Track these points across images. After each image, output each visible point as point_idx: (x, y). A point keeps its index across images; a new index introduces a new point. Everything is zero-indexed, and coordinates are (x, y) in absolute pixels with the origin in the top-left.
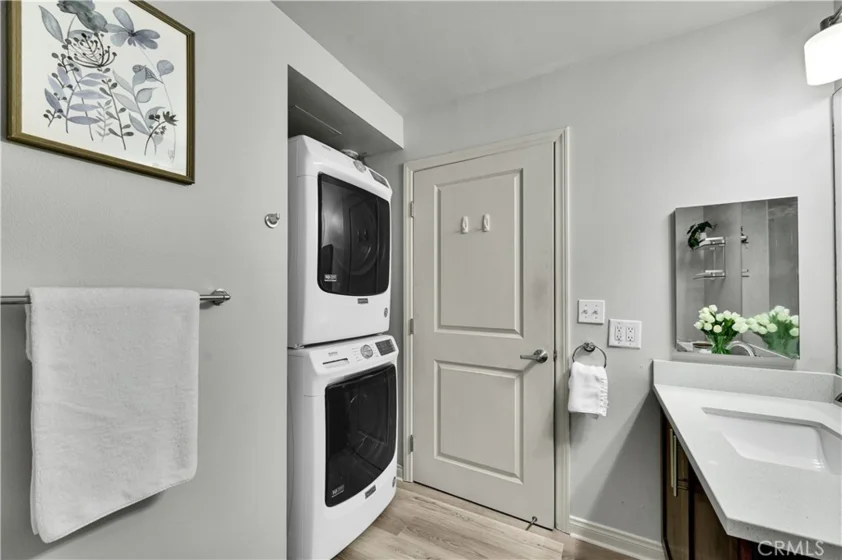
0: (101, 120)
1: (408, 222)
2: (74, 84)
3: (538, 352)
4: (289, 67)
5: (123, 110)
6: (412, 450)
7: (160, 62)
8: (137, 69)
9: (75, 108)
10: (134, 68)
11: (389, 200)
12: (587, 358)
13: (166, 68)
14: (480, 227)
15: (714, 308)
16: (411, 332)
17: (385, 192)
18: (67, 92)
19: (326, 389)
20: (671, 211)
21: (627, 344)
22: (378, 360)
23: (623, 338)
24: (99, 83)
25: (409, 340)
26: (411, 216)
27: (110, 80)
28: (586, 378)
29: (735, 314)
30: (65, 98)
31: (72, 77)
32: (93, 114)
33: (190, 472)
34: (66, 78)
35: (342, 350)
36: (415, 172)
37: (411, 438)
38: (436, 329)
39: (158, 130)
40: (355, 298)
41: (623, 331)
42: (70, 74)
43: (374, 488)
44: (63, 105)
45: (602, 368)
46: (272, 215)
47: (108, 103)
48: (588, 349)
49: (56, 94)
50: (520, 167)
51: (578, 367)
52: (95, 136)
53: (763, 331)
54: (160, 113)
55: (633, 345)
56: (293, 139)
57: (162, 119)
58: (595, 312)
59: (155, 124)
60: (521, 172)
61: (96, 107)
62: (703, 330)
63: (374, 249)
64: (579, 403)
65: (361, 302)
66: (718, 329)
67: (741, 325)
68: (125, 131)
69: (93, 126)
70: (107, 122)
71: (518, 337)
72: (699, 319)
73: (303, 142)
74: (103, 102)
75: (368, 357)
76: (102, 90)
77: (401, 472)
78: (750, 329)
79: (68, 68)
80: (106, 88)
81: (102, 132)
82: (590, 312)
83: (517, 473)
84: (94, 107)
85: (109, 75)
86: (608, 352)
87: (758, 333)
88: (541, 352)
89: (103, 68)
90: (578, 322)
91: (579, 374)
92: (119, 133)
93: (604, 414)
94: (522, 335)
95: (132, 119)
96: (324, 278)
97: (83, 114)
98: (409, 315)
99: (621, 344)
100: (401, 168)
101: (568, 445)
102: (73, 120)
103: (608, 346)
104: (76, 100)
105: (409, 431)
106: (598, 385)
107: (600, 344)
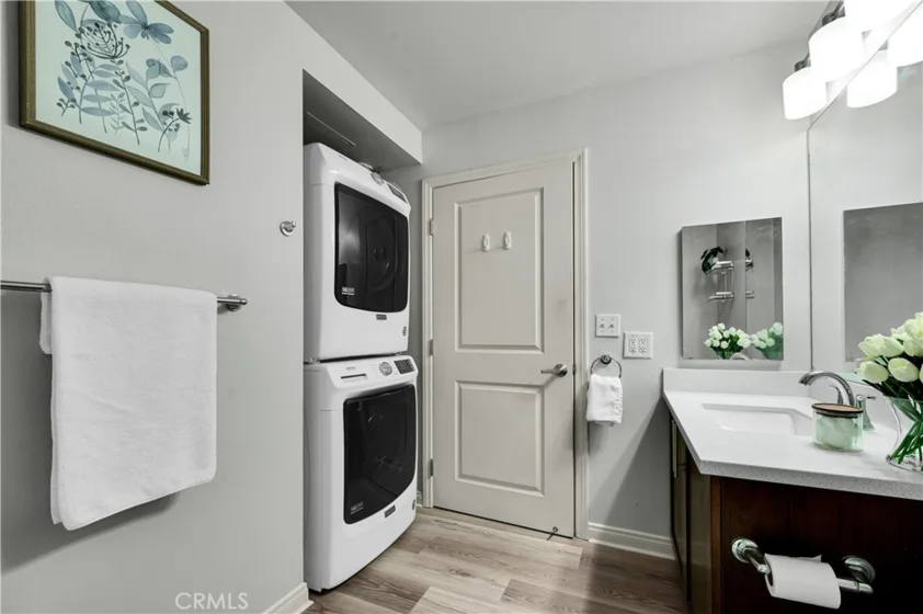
0: (114, 113)
1: (427, 241)
2: (87, 74)
3: (558, 366)
4: (304, 72)
5: (136, 104)
6: (432, 474)
7: (175, 57)
8: (151, 63)
9: (89, 98)
10: (148, 62)
11: (408, 217)
12: (604, 369)
13: (180, 64)
14: (501, 245)
15: (722, 326)
16: (431, 352)
17: (404, 208)
18: (80, 82)
19: (345, 404)
20: (678, 230)
21: (640, 355)
22: (397, 379)
23: (637, 350)
24: (112, 75)
25: (428, 361)
26: (430, 233)
27: (123, 73)
28: (603, 388)
29: (739, 331)
30: (78, 88)
31: (85, 68)
32: (106, 106)
33: (209, 474)
34: (79, 68)
35: (360, 366)
36: (434, 188)
37: (431, 463)
38: (457, 350)
39: (171, 127)
40: (373, 314)
41: (636, 343)
42: (83, 63)
43: (394, 508)
44: (77, 95)
45: (618, 378)
46: (288, 223)
47: (121, 96)
48: (605, 361)
49: (69, 83)
50: (540, 186)
51: (596, 379)
52: (109, 128)
53: (763, 345)
54: (174, 109)
55: (645, 355)
56: (307, 146)
57: (176, 116)
58: (612, 326)
59: (169, 121)
60: (542, 191)
61: (110, 99)
62: (712, 347)
63: (392, 264)
64: (596, 412)
65: (379, 318)
66: (725, 345)
67: (744, 340)
68: (138, 125)
69: (106, 117)
70: (121, 115)
71: (539, 352)
72: (709, 337)
73: (319, 150)
74: (116, 94)
75: (387, 374)
76: (115, 81)
77: (421, 497)
78: (752, 345)
79: (81, 57)
80: (119, 79)
81: (116, 125)
82: (607, 326)
83: (538, 486)
84: (107, 99)
85: (122, 66)
86: (623, 363)
87: (758, 348)
88: (560, 366)
89: (117, 60)
90: (596, 336)
91: (597, 384)
92: (133, 127)
93: (619, 421)
94: (543, 351)
95: (145, 113)
96: (341, 290)
97: (96, 105)
98: (428, 335)
99: (635, 355)
100: (420, 183)
101: (587, 455)
102: (87, 110)
103: (624, 358)
104: (89, 91)
105: (429, 454)
106: (613, 394)
107: (615, 356)
